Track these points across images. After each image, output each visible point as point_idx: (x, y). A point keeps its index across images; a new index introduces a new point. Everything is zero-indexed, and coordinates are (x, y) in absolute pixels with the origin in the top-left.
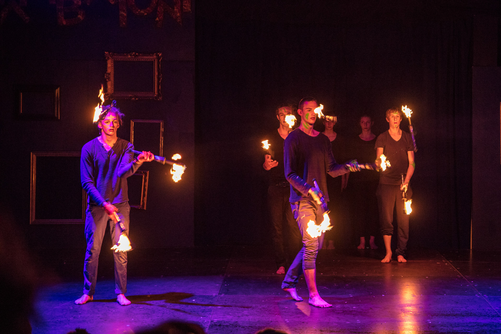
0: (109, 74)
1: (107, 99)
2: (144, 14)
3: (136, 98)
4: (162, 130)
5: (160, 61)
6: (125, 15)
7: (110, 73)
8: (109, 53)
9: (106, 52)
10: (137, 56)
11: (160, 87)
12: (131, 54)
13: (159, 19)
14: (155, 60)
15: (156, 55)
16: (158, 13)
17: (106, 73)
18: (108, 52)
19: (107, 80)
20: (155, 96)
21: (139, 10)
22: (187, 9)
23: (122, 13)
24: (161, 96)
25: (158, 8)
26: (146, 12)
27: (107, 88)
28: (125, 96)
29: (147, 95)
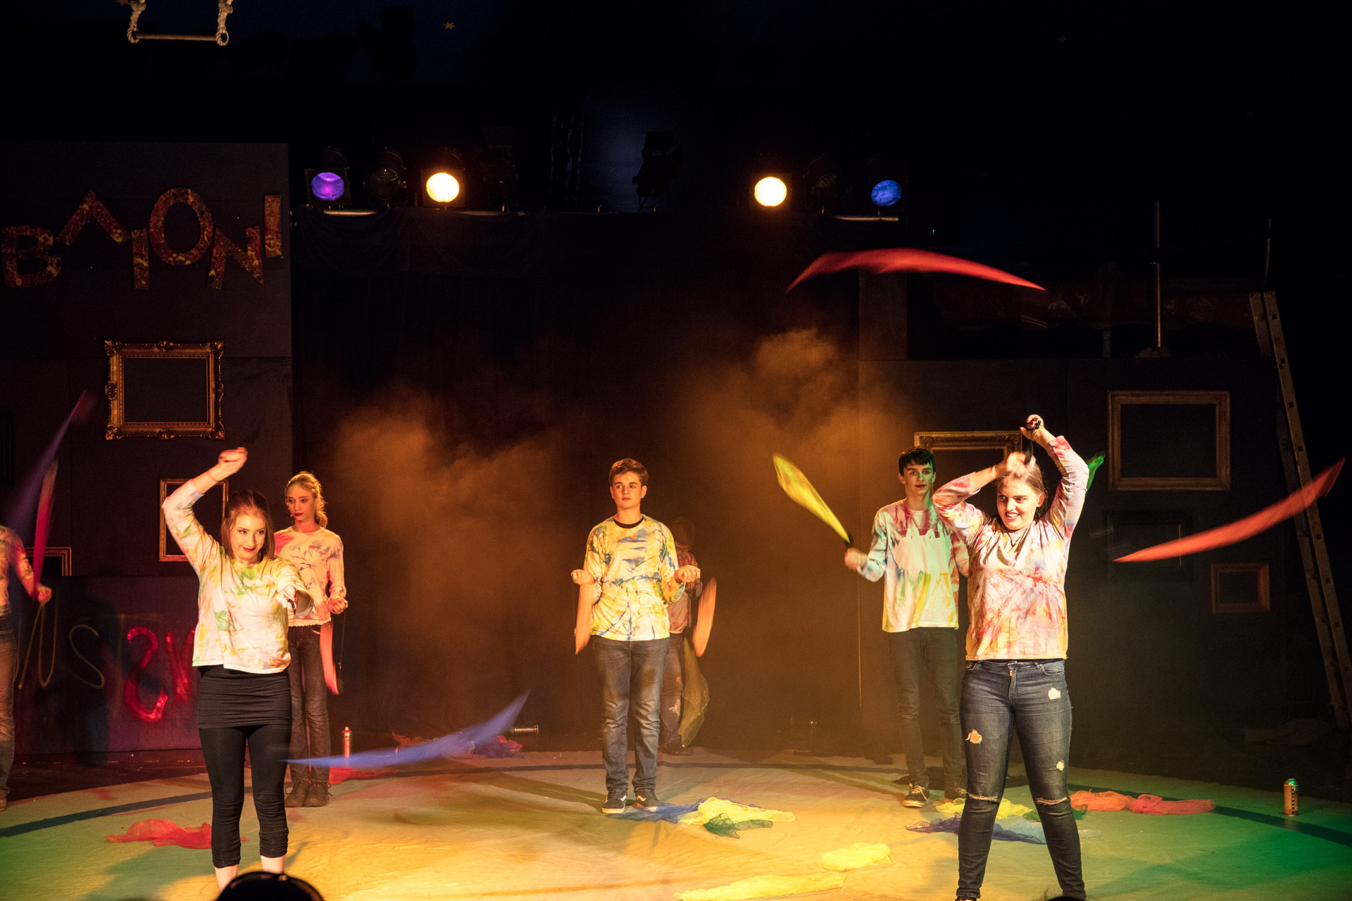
0: (114, 386)
1: (111, 438)
2: (185, 262)
3: (170, 436)
5: (219, 358)
6: (145, 264)
7: (117, 383)
8: (114, 342)
9: (106, 342)
10: (171, 348)
11: (220, 411)
12: (160, 346)
13: (216, 272)
14: (208, 357)
15: (211, 346)
16: (214, 260)
17: (107, 384)
18: (110, 342)
19: (110, 399)
20: (210, 429)
21: (175, 255)
22: (274, 252)
23: (140, 260)
24: (222, 430)
25: (215, 251)
26: (189, 259)
27: (110, 415)
28: (147, 432)
29: (193, 429)
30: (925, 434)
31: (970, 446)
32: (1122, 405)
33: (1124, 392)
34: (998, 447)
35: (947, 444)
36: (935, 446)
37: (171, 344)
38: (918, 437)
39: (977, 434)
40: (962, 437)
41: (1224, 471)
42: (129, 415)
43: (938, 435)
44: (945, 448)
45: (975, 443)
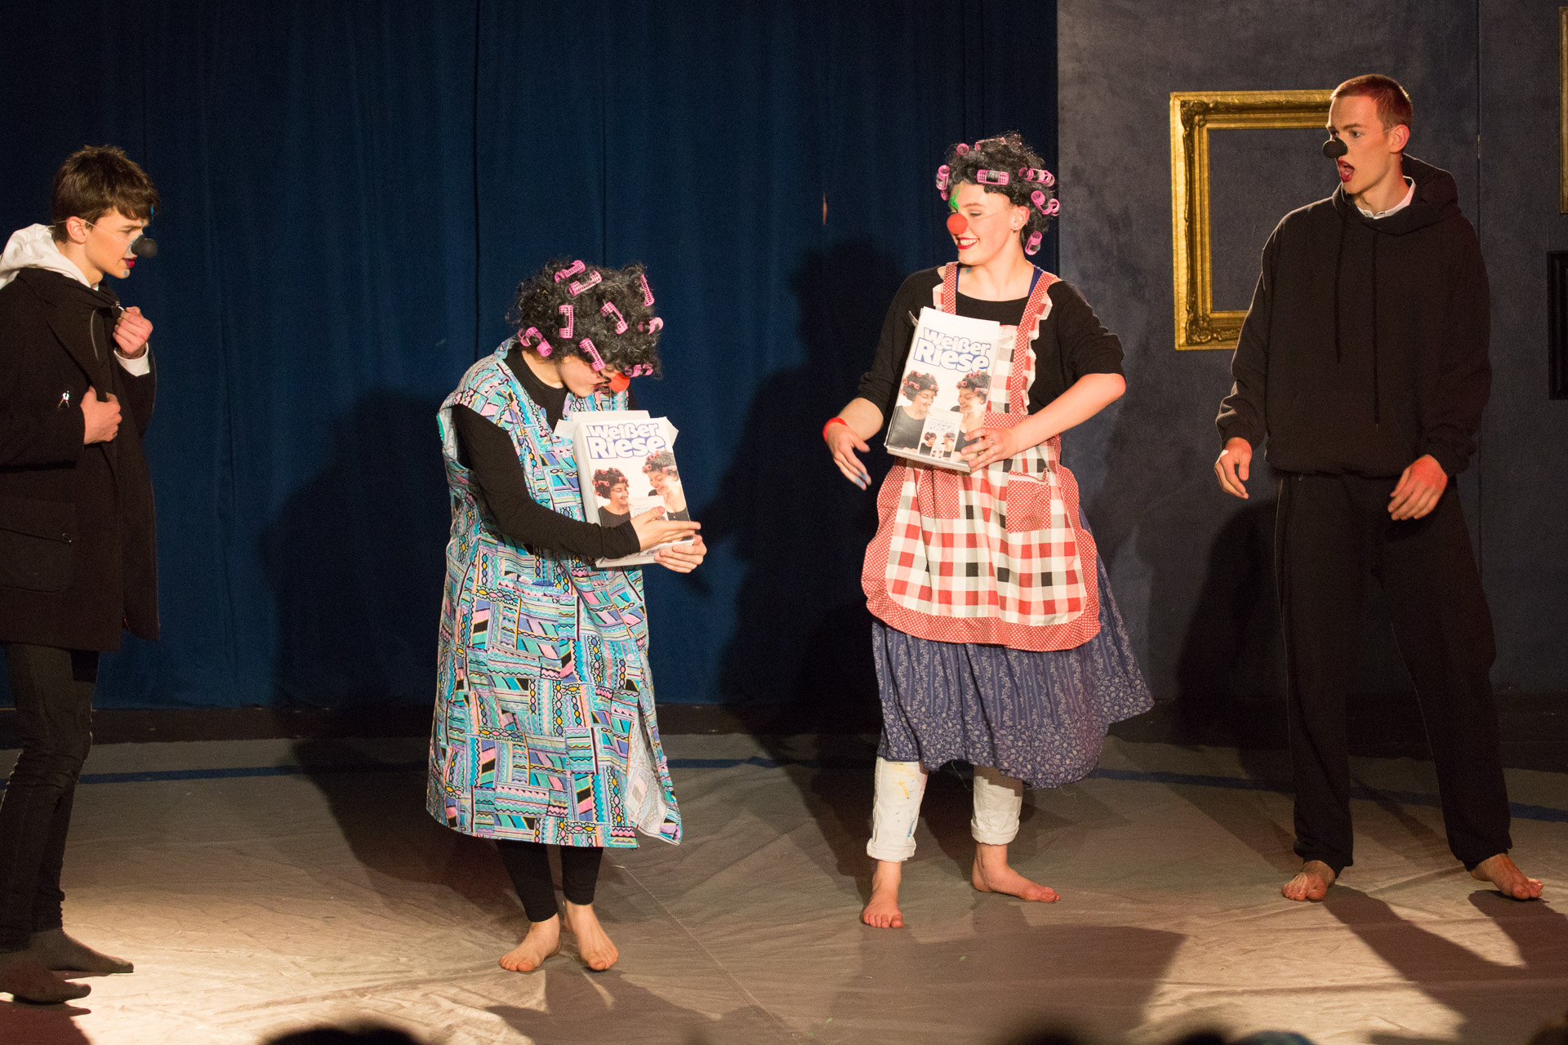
30: (1192, 97)
31: (1283, 120)
35: (1237, 116)
36: (1213, 121)
38: (1178, 103)
39: (1299, 97)
40: (1267, 102)
43: (1219, 99)
44: (1233, 126)
45: (1293, 115)
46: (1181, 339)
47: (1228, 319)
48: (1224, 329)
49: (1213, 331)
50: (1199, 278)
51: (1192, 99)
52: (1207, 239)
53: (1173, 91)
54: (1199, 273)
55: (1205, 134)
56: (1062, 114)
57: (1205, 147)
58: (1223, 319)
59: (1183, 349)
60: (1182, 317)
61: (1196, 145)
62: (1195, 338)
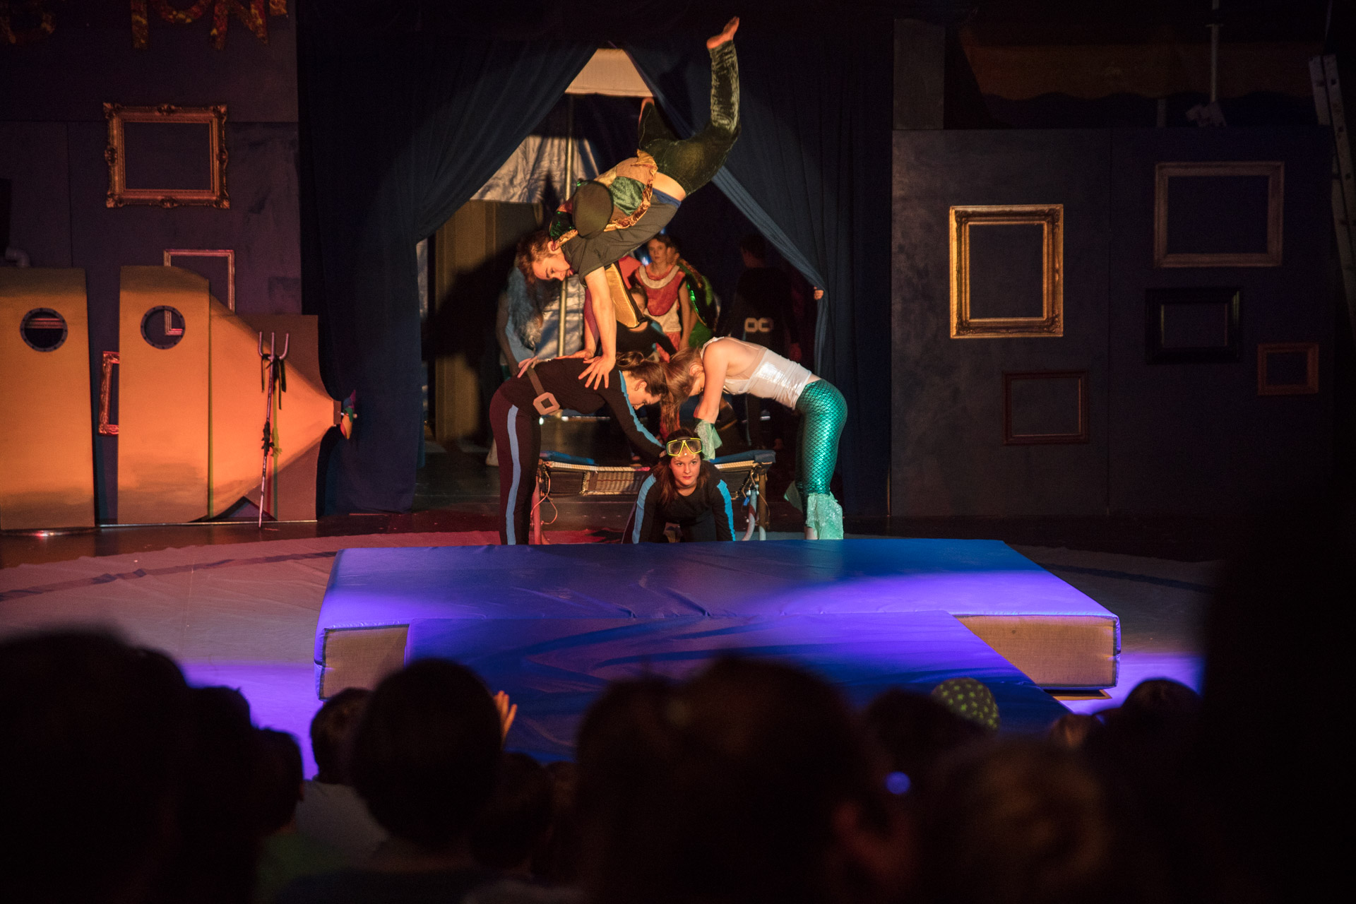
0: (113, 151)
1: (112, 206)
2: (184, 20)
3: (173, 204)
4: (231, 270)
5: (224, 121)
6: (144, 22)
7: (117, 148)
8: (113, 104)
9: (105, 104)
10: (173, 111)
11: (225, 179)
12: (161, 109)
13: (218, 30)
14: (211, 122)
15: (216, 111)
16: (216, 18)
17: (106, 148)
18: (109, 105)
19: (110, 164)
20: (214, 198)
21: (175, 13)
22: (279, 10)
23: (138, 18)
24: (227, 199)
25: (216, 9)
26: (190, 17)
27: (110, 181)
28: (149, 200)
29: (195, 198)
30: (960, 208)
31: (1009, 220)
32: (1171, 179)
33: (1173, 164)
34: (1038, 222)
35: (984, 218)
36: (972, 221)
37: (173, 107)
38: (954, 211)
39: (1016, 208)
40: (999, 211)
41: (1276, 245)
42: (130, 183)
43: (974, 209)
44: (982, 223)
45: (1013, 218)
46: (953, 332)
47: (979, 323)
48: (978, 327)
49: (970, 328)
50: (963, 301)
51: (961, 209)
52: (968, 282)
53: (951, 205)
54: (963, 298)
55: (968, 228)
56: (894, 217)
57: (967, 234)
58: (975, 323)
59: (955, 337)
60: (954, 320)
61: (963, 233)
62: (961, 332)
